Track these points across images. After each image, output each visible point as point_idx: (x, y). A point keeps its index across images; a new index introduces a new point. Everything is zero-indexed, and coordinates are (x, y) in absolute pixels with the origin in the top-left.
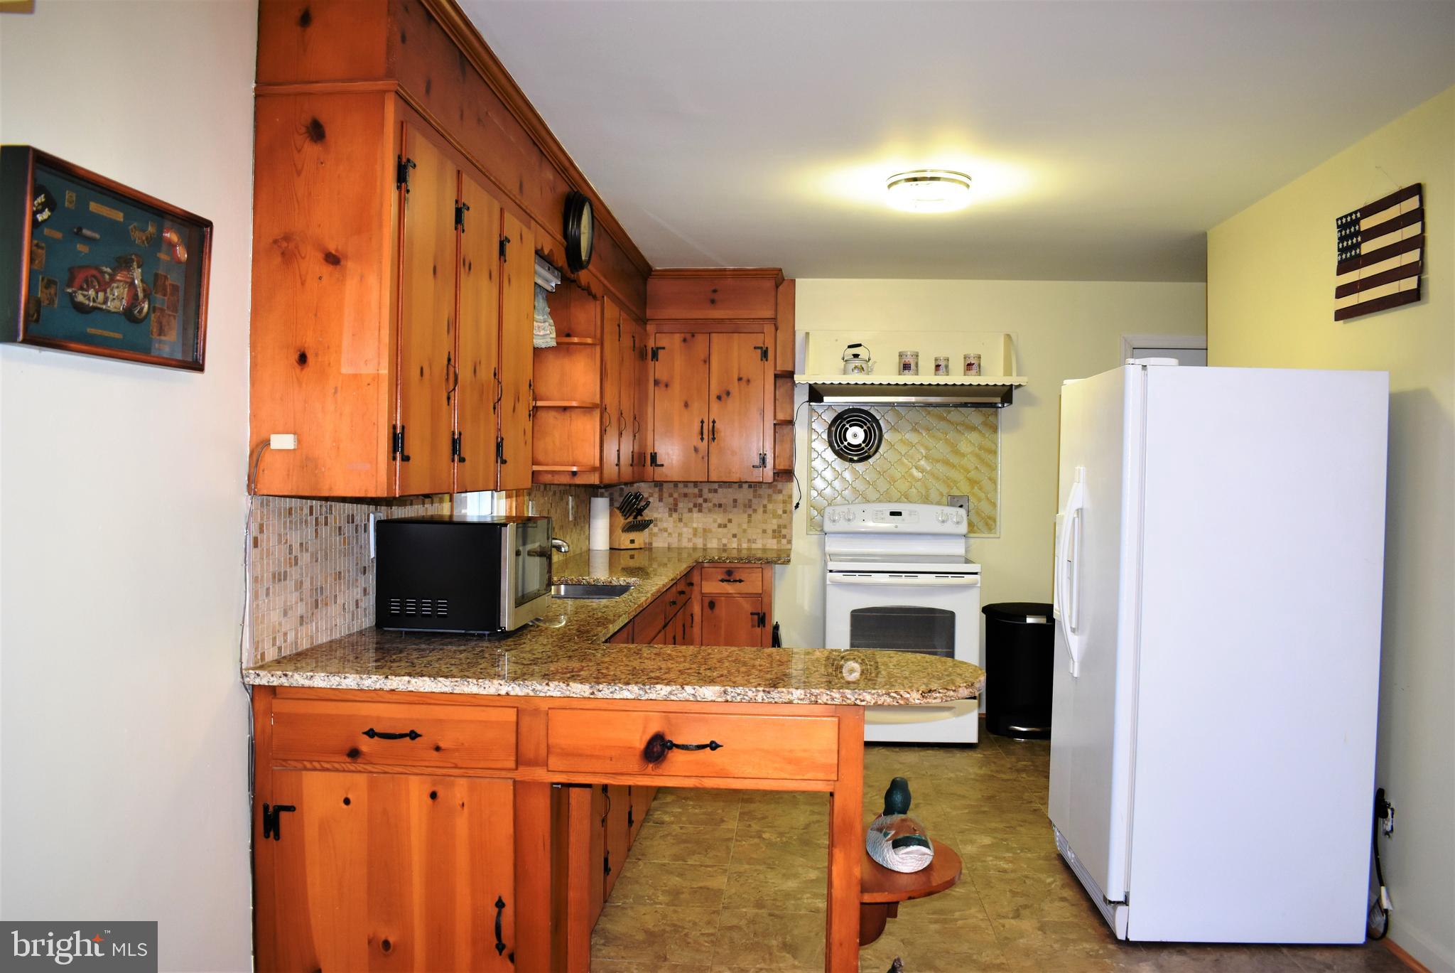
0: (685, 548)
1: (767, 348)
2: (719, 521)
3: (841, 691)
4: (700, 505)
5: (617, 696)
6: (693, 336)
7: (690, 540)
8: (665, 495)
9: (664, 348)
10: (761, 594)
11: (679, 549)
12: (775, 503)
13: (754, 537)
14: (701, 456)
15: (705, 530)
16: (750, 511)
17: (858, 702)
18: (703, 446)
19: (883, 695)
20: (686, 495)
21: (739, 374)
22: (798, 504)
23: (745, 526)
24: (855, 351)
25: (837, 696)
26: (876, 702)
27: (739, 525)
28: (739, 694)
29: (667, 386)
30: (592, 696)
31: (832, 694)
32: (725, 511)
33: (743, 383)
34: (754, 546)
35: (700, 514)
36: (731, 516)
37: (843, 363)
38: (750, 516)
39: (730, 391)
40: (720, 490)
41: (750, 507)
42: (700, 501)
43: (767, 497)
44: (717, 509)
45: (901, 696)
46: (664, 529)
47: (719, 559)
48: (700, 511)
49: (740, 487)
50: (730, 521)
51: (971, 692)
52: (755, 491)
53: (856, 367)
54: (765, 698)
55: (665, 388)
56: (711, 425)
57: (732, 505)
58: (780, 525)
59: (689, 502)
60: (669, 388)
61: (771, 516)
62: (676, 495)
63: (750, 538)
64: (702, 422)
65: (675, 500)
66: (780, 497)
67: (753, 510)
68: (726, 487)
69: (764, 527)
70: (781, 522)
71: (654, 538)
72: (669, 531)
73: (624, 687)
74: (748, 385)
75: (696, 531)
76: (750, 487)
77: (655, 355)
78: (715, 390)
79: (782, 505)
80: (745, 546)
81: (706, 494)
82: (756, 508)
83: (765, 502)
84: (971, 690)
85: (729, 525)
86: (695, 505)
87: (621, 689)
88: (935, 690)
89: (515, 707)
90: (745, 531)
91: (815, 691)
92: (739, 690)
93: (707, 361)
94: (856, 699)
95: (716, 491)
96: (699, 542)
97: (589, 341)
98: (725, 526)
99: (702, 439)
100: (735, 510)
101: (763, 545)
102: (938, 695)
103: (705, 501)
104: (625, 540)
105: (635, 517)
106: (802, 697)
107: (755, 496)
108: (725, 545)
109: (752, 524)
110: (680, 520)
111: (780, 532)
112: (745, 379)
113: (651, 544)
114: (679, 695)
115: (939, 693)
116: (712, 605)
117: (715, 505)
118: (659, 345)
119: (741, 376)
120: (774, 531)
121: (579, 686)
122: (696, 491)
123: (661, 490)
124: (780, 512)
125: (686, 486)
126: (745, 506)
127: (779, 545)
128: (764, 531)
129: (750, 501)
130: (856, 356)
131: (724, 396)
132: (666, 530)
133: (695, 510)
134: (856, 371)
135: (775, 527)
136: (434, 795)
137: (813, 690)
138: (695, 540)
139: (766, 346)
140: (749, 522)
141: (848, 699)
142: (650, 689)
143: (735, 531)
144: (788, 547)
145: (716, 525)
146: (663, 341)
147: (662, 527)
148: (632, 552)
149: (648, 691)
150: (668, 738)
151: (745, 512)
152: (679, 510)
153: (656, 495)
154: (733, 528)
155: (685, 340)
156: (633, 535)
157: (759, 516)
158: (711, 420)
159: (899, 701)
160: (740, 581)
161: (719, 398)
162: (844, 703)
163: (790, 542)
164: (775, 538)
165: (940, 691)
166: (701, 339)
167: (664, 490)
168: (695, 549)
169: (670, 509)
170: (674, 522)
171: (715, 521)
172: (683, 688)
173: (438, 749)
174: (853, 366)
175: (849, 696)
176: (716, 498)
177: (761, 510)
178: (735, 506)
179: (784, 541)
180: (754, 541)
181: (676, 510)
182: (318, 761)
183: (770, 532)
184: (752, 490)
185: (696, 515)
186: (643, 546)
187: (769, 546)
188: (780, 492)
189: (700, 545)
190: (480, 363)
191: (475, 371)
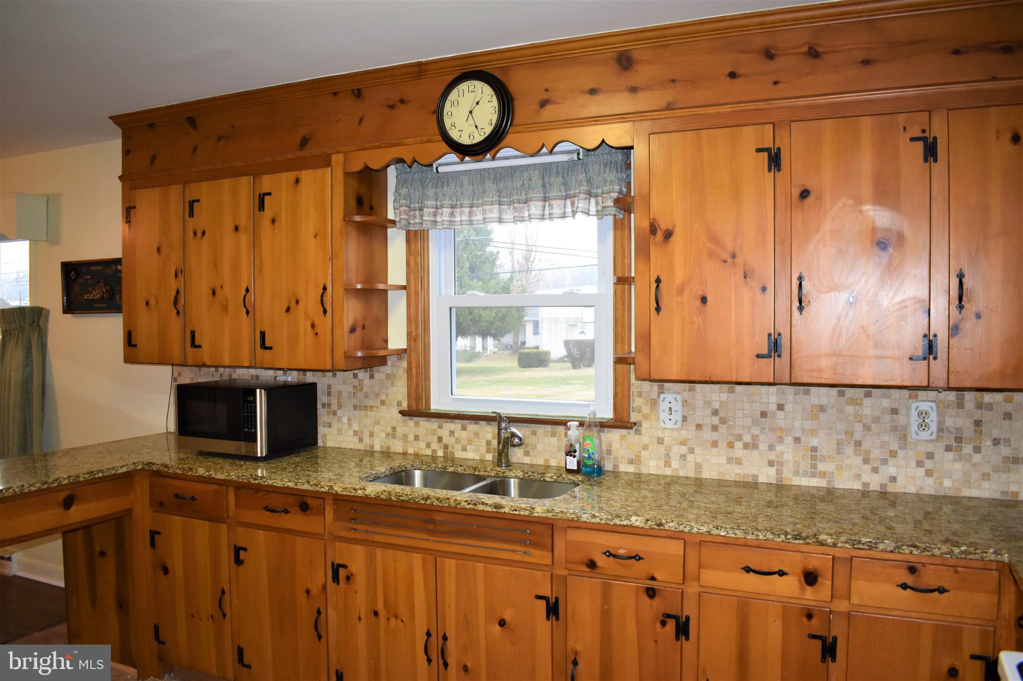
190: (222, 287)
191: (214, 293)
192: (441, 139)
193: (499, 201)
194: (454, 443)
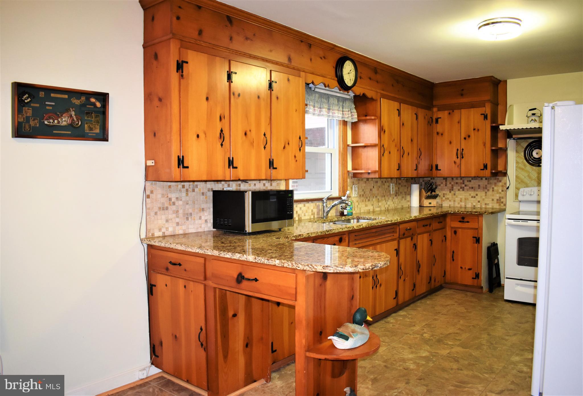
0: (457, 207)
1: (487, 114)
2: (472, 195)
3: (292, 262)
4: (463, 188)
5: (225, 256)
6: (453, 111)
7: (459, 204)
8: (448, 183)
9: (440, 118)
10: (477, 228)
11: (454, 207)
12: (498, 186)
13: (488, 202)
14: (457, 165)
15: (465, 199)
16: (486, 191)
17: (297, 268)
18: (458, 161)
19: (306, 266)
20: (457, 183)
21: (474, 127)
22: (508, 187)
23: (484, 197)
24: (533, 112)
25: (290, 264)
26: (303, 269)
27: (481, 197)
28: (259, 260)
29: (442, 134)
30: (219, 256)
31: (289, 263)
32: (474, 190)
33: (476, 131)
34: (488, 207)
35: (463, 192)
36: (477, 193)
37: (527, 118)
38: (486, 193)
39: (470, 135)
40: (472, 181)
41: (486, 188)
42: (463, 185)
43: (494, 183)
44: (471, 189)
45: (313, 267)
46: (448, 198)
47: (458, 211)
48: (463, 190)
49: (482, 179)
50: (477, 195)
51: (355, 270)
52: (488, 181)
53: (532, 120)
54: (267, 262)
55: (441, 136)
56: (461, 151)
57: (478, 188)
58: (500, 197)
59: (458, 186)
60: (443, 135)
61: (496, 193)
62: (452, 183)
63: (486, 203)
64: (458, 150)
65: (452, 185)
66: (501, 184)
67: (488, 190)
68: (475, 179)
69: (493, 198)
70: (501, 195)
71: (443, 202)
72: (450, 199)
73: (227, 253)
74: (478, 132)
75: (461, 199)
76: (486, 179)
77: (437, 122)
78: (463, 136)
79: (501, 188)
80: (484, 206)
81: (466, 183)
82: (489, 189)
83: (493, 186)
84: (355, 269)
85: (476, 197)
86: (461, 188)
87: (227, 254)
88: (330, 266)
89: (203, 258)
90: (483, 200)
91: (283, 261)
92: (259, 258)
93: (459, 122)
94: (296, 266)
95: (470, 181)
96: (463, 204)
97: (373, 118)
98: (475, 197)
99: (458, 158)
100: (479, 190)
101: (492, 206)
102: (331, 269)
103: (466, 186)
104: (426, 203)
105: (431, 193)
106: (279, 263)
107: (488, 184)
108: (474, 206)
109: (487, 196)
110: (455, 194)
111: (500, 200)
112: (476, 129)
113: (442, 205)
114: (242, 258)
115: (332, 268)
116: (455, 232)
117: (470, 188)
118: (439, 117)
119: (475, 128)
120: (497, 200)
121: (216, 251)
122: (461, 181)
123: (446, 181)
124: (500, 191)
125: (457, 179)
126: (484, 188)
127: (500, 207)
128: (493, 200)
129: (486, 185)
130: (534, 114)
131: (467, 138)
132: (448, 199)
133: (461, 190)
134: (532, 122)
135: (498, 198)
136: (185, 287)
137: (282, 261)
138: (461, 203)
139: (486, 113)
140: (486, 195)
141: (294, 266)
142: (234, 254)
143: (479, 200)
144: (504, 207)
145: (471, 197)
146: (440, 114)
147: (447, 198)
148: (430, 208)
149: (234, 255)
150: (243, 275)
151: (484, 191)
152: (454, 190)
153: (444, 183)
154: (478, 198)
155: (449, 113)
156: (430, 201)
157: (490, 192)
158: (461, 149)
159: (313, 269)
160: (468, 222)
161: (465, 138)
162: (293, 268)
163: (505, 205)
164: (498, 203)
165: (333, 267)
166: (456, 112)
167: (448, 181)
168: (461, 207)
169: (450, 189)
170: (452, 195)
171: (470, 195)
172: (243, 255)
173: (185, 270)
174: (531, 119)
175: (294, 265)
176: (471, 184)
177: (491, 190)
178: (479, 188)
179: (502, 205)
180: (488, 204)
181: (452, 190)
182: (161, 271)
183: (495, 200)
184: (487, 181)
185: (461, 192)
186: (435, 205)
187: (495, 207)
188: (500, 181)
189: (463, 206)
190: (250, 131)
191: (246, 134)
192: (337, 80)
193: (343, 110)
194: (301, 213)
